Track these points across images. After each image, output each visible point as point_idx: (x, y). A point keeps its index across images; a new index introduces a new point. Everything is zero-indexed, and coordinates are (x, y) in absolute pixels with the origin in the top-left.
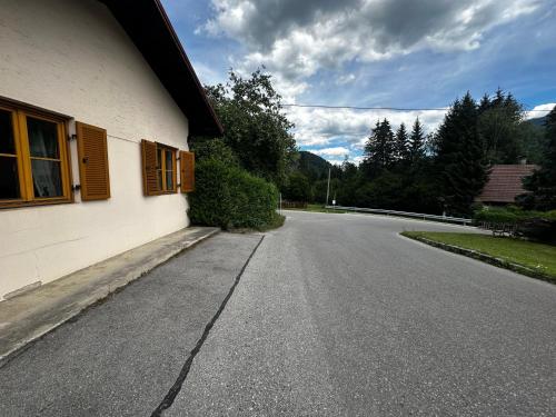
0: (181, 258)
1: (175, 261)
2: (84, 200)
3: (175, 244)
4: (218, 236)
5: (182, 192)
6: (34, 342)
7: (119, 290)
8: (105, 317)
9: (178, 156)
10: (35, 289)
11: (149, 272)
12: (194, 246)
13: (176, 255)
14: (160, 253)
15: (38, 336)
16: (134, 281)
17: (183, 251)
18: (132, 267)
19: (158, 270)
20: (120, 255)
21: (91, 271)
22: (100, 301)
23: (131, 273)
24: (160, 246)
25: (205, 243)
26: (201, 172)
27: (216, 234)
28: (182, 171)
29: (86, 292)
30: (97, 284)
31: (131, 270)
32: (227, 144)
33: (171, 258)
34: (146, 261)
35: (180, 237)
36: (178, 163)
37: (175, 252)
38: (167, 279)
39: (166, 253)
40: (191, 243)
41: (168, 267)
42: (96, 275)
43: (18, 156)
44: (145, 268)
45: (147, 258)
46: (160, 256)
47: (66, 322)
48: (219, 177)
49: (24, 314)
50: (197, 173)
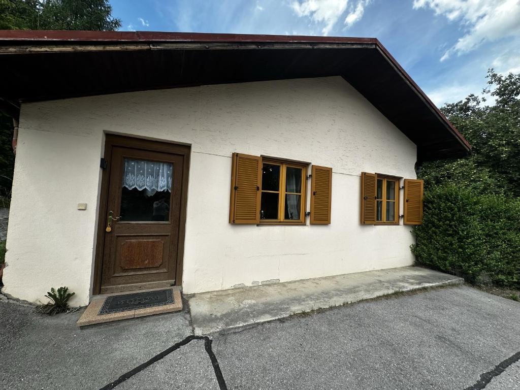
0: (392, 302)
1: (384, 303)
2: (312, 224)
3: (389, 282)
4: (455, 290)
5: (405, 224)
6: (258, 324)
7: (320, 311)
8: (301, 331)
9: (402, 185)
10: (275, 284)
11: (352, 304)
12: (413, 292)
13: (387, 297)
14: (369, 287)
15: (262, 321)
16: (335, 307)
17: (397, 294)
18: (340, 292)
19: (361, 305)
20: (333, 277)
21: (309, 283)
22: (304, 314)
23: (335, 298)
24: (372, 279)
25: (433, 294)
26: (432, 203)
27: (453, 285)
28: (407, 201)
29: (298, 300)
30: (309, 297)
31: (337, 295)
32: (480, 164)
33: (379, 298)
34: (353, 290)
35: (398, 275)
36: (402, 192)
37: (386, 292)
38: (367, 321)
39: (376, 290)
40: (411, 287)
41: (373, 306)
42: (311, 289)
43: (280, 192)
44: (350, 299)
45: (354, 288)
46: (367, 291)
47: (279, 320)
48: (462, 208)
49: (263, 300)
50: (427, 203)
